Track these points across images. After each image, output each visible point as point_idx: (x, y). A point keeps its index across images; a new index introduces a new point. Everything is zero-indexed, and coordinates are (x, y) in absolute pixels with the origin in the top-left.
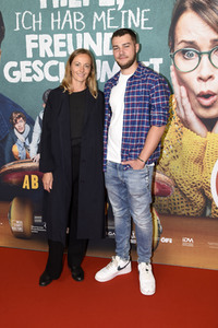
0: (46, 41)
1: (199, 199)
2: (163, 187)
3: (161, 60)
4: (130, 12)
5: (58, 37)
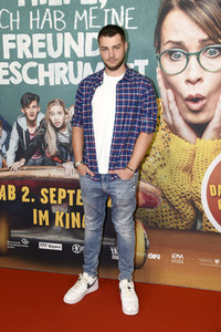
0: (24, 41)
1: (189, 211)
2: (150, 198)
3: (146, 62)
4: (114, 11)
5: (36, 37)
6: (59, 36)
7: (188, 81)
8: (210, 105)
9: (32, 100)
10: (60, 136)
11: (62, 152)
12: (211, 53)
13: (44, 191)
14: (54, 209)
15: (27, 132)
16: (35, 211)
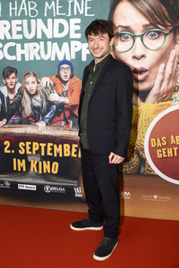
0: (5, 26)
1: (135, 159)
4: (75, 2)
5: (15, 22)
6: (33, 21)
7: (134, 57)
8: (151, 76)
9: (11, 72)
10: (34, 101)
11: (35, 114)
12: (152, 35)
13: (21, 144)
14: (29, 159)
15: (8, 98)
16: (15, 160)
